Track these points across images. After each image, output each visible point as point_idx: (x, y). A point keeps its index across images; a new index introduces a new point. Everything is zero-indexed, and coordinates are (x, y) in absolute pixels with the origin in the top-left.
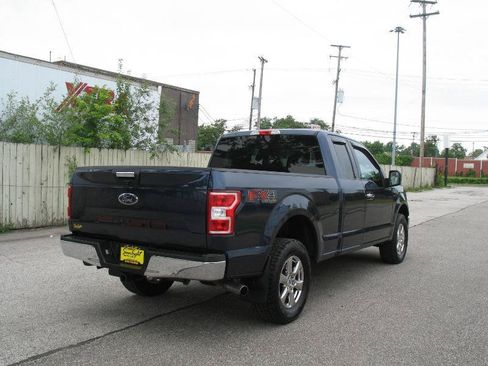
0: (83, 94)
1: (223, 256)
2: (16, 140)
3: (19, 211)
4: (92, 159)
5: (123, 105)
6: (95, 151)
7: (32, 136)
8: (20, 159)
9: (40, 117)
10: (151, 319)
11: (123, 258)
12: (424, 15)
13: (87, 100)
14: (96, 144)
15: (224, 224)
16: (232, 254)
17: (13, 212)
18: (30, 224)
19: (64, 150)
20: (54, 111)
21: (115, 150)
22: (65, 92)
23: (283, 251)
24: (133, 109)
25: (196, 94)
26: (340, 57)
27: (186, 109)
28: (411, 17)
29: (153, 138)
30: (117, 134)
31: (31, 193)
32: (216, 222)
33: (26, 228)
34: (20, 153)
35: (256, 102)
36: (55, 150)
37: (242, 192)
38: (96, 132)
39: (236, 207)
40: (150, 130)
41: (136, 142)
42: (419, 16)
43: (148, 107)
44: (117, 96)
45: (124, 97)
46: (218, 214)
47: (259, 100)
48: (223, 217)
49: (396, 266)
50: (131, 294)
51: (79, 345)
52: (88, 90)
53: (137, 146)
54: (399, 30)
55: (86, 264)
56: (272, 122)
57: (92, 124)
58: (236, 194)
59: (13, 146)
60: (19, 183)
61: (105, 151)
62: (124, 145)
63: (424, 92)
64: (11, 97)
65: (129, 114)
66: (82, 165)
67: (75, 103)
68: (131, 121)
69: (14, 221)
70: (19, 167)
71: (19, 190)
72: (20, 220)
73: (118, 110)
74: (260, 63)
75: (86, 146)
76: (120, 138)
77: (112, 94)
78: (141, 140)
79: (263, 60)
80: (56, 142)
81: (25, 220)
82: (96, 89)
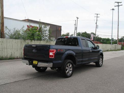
0: (31, 28)
1: (52, 62)
2: (16, 38)
3: (16, 55)
4: (33, 43)
5: (40, 30)
6: (33, 41)
7: (19, 38)
8: (16, 43)
9: (21, 33)
10: (40, 76)
11: (34, 63)
12: (118, 6)
13: (32, 29)
14: (34, 39)
15: (52, 56)
16: (54, 62)
17: (15, 55)
18: (18, 57)
19: (26, 41)
20: (24, 32)
21: (38, 41)
22: (27, 27)
23: (67, 62)
24: (43, 31)
25: (61, 27)
26: (97, 17)
27: (58, 30)
28: (115, 6)
29: (47, 38)
30: (39, 37)
31: (19, 51)
32: (51, 56)
33: (17, 58)
34: (16, 41)
35: (76, 28)
36: (24, 41)
37: (56, 50)
38: (34, 36)
39: (55, 53)
40: (46, 36)
41: (43, 39)
42: (117, 6)
43: (46, 30)
44: (39, 28)
45: (41, 28)
46: (51, 54)
47: (77, 28)
48: (52, 55)
49: (99, 68)
50: (37, 72)
51: (24, 80)
52: (32, 27)
53: (44, 40)
54: (113, 9)
55: (27, 64)
56: (81, 33)
57: (33, 35)
58: (55, 50)
59: (15, 40)
60: (16, 48)
61: (36, 41)
62: (40, 40)
63: (118, 25)
64: (14, 29)
65: (42, 32)
66: (30, 44)
67: (29, 30)
68: (42, 34)
69: (15, 57)
70: (16, 45)
71: (16, 50)
72: (16, 56)
73: (39, 31)
74: (77, 19)
75: (31, 40)
76: (39, 38)
77: (38, 28)
78: (45, 38)
79: (78, 18)
80: (24, 39)
81: (17, 57)
82: (34, 27)
